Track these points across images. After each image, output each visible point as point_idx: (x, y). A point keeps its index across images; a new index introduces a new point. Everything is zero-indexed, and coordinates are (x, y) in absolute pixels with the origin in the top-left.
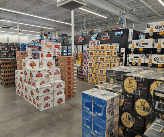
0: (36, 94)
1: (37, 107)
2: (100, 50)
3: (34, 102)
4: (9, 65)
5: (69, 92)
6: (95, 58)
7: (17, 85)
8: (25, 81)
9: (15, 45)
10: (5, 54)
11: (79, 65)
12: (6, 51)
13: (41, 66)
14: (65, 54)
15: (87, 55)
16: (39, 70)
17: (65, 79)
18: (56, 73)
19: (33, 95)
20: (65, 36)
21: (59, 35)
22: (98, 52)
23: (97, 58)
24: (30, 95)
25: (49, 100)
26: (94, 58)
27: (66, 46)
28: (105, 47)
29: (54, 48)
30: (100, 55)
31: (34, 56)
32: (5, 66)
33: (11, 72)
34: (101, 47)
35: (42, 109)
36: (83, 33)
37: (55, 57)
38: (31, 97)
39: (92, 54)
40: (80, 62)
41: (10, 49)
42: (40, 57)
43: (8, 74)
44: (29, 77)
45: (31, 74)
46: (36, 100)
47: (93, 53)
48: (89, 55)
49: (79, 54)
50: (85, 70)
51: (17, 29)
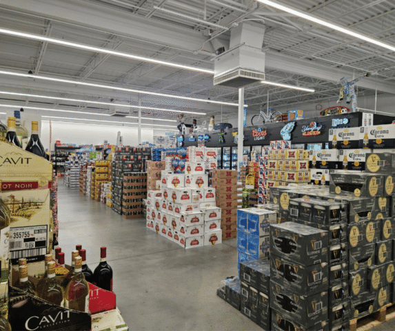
0: (179, 224)
1: (181, 244)
2: (288, 158)
3: (176, 237)
4: (135, 184)
5: (229, 227)
6: (280, 173)
7: (149, 214)
8: (164, 206)
9: (144, 152)
10: (130, 166)
11: (252, 187)
12: (132, 160)
13: (186, 184)
14: (225, 165)
15: (265, 168)
16: (186, 189)
17: (223, 205)
18: (209, 195)
19: (176, 225)
20: (227, 128)
21: (214, 125)
22: (284, 162)
23: (283, 174)
24: (171, 226)
25: (197, 235)
26: (277, 173)
27: (229, 148)
28: (295, 154)
29: (206, 156)
30: (287, 167)
31: (175, 169)
32: (131, 184)
33: (137, 194)
34: (288, 155)
35: (188, 247)
36: (264, 122)
37: (208, 170)
38: (172, 229)
39: (273, 165)
40: (252, 180)
41: (137, 158)
42: (185, 170)
43: (134, 197)
44: (171, 200)
45: (174, 194)
46: (179, 233)
47: (275, 165)
48: (268, 167)
49: (250, 165)
50: (261, 196)
51: (138, 116)
